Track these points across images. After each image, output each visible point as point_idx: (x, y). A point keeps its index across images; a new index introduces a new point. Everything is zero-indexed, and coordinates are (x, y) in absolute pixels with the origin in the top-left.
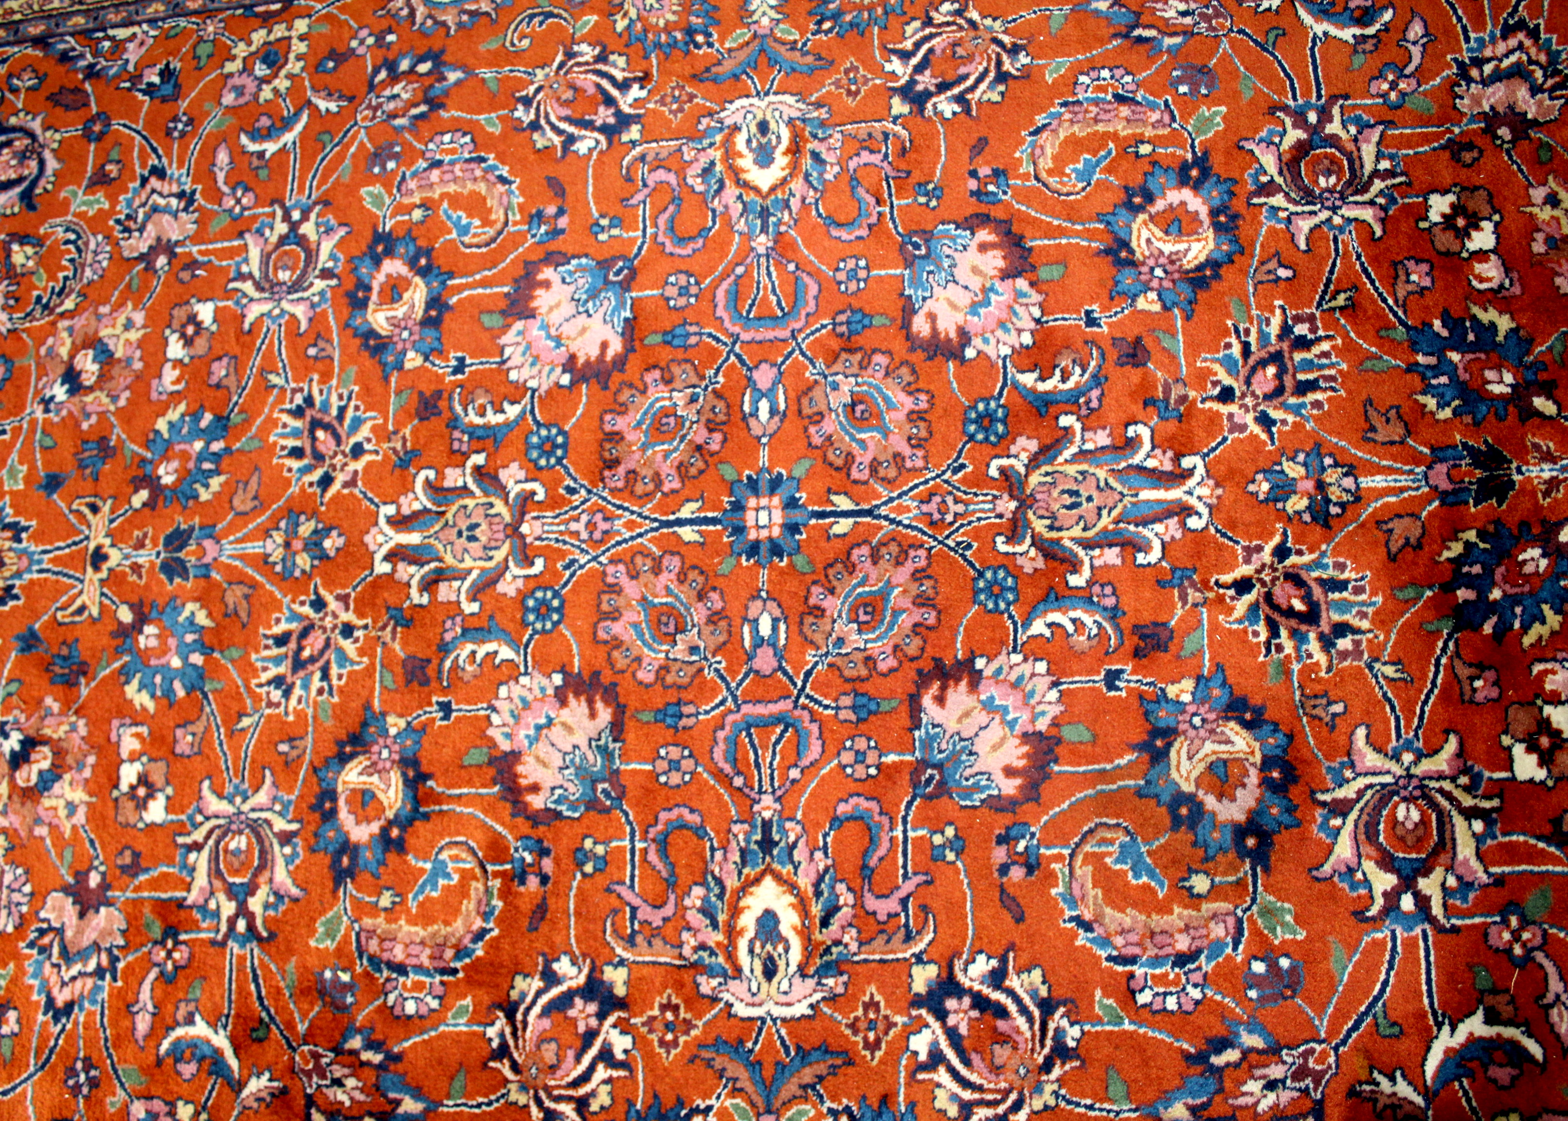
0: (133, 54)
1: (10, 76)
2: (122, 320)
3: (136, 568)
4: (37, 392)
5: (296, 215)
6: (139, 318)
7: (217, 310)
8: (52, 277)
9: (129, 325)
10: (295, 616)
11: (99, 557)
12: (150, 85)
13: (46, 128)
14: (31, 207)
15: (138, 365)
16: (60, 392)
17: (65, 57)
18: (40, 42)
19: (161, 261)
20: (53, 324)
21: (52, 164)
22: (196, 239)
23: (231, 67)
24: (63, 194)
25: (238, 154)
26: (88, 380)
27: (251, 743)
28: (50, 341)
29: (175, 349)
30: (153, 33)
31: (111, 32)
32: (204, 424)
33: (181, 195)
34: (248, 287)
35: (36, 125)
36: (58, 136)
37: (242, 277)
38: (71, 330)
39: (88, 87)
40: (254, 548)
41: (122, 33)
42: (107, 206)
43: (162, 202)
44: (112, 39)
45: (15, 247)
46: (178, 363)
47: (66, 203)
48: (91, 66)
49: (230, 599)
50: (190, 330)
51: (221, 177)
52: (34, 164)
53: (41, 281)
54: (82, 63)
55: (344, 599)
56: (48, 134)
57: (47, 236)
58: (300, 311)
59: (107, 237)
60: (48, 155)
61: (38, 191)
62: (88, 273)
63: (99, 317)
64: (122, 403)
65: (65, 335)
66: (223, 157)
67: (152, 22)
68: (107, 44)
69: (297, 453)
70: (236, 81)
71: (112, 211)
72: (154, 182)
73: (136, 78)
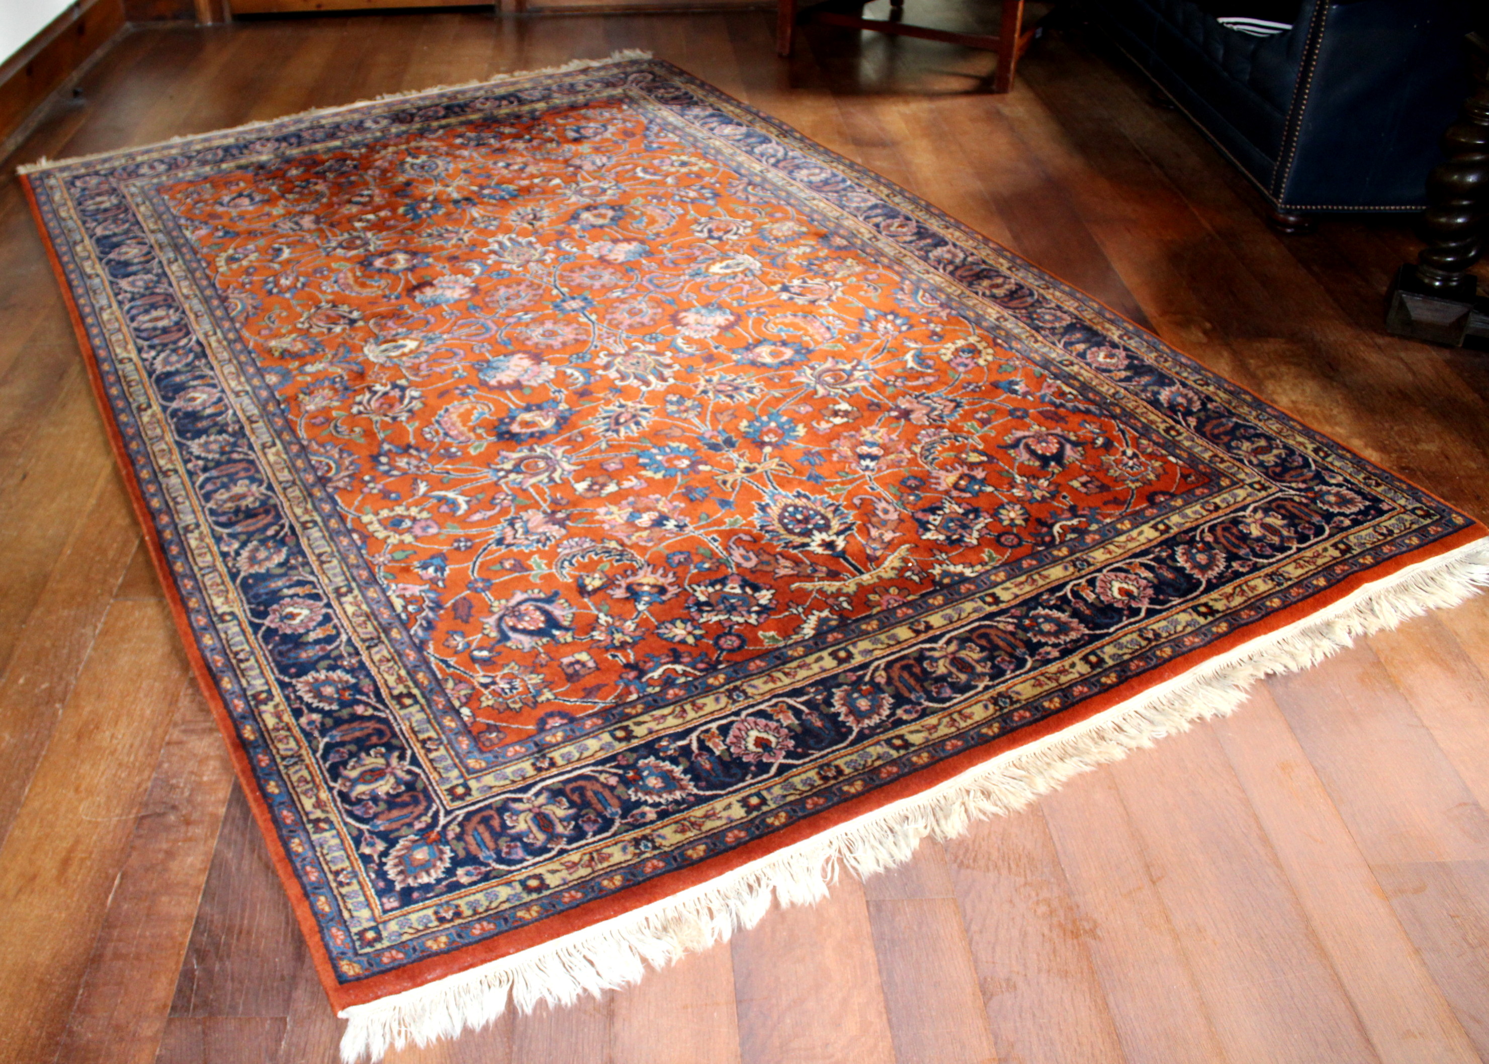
0: (415, 590)
1: (456, 653)
2: (608, 517)
3: (742, 456)
4: (677, 535)
5: (502, 474)
6: (602, 510)
7: (577, 481)
8: (600, 561)
9: (610, 513)
10: (716, 396)
11: (747, 470)
12: (436, 571)
13: (492, 613)
14: (556, 594)
15: (631, 499)
16: (671, 525)
17: (430, 626)
18: (420, 647)
19: (560, 515)
20: (631, 547)
21: (519, 596)
22: (537, 506)
23: (408, 538)
24: (538, 581)
25: (471, 511)
26: (654, 515)
27: (785, 391)
28: (642, 543)
29: (612, 488)
30: (393, 587)
31: (399, 609)
32: (647, 461)
33: (512, 524)
34: (556, 476)
35: (492, 620)
36: (496, 604)
37: (551, 479)
38: (629, 537)
39: (449, 605)
40: (696, 421)
41: (398, 603)
42: (536, 556)
43: (520, 531)
44: (405, 608)
45: (590, 588)
46: (618, 484)
47: (543, 577)
48: (431, 609)
49: (727, 419)
50: (596, 487)
51: (489, 513)
52: (523, 608)
53: (606, 567)
54: (431, 615)
55: (696, 387)
56: (495, 609)
57: (572, 576)
58: (559, 452)
59: (558, 546)
60: (513, 602)
61: (542, 595)
62: (586, 545)
63: (613, 527)
64: (658, 496)
65: (634, 538)
66: (476, 517)
67: (384, 591)
68: (411, 608)
69: (638, 423)
70: (418, 531)
71: (539, 551)
72: (509, 540)
73: (433, 581)
